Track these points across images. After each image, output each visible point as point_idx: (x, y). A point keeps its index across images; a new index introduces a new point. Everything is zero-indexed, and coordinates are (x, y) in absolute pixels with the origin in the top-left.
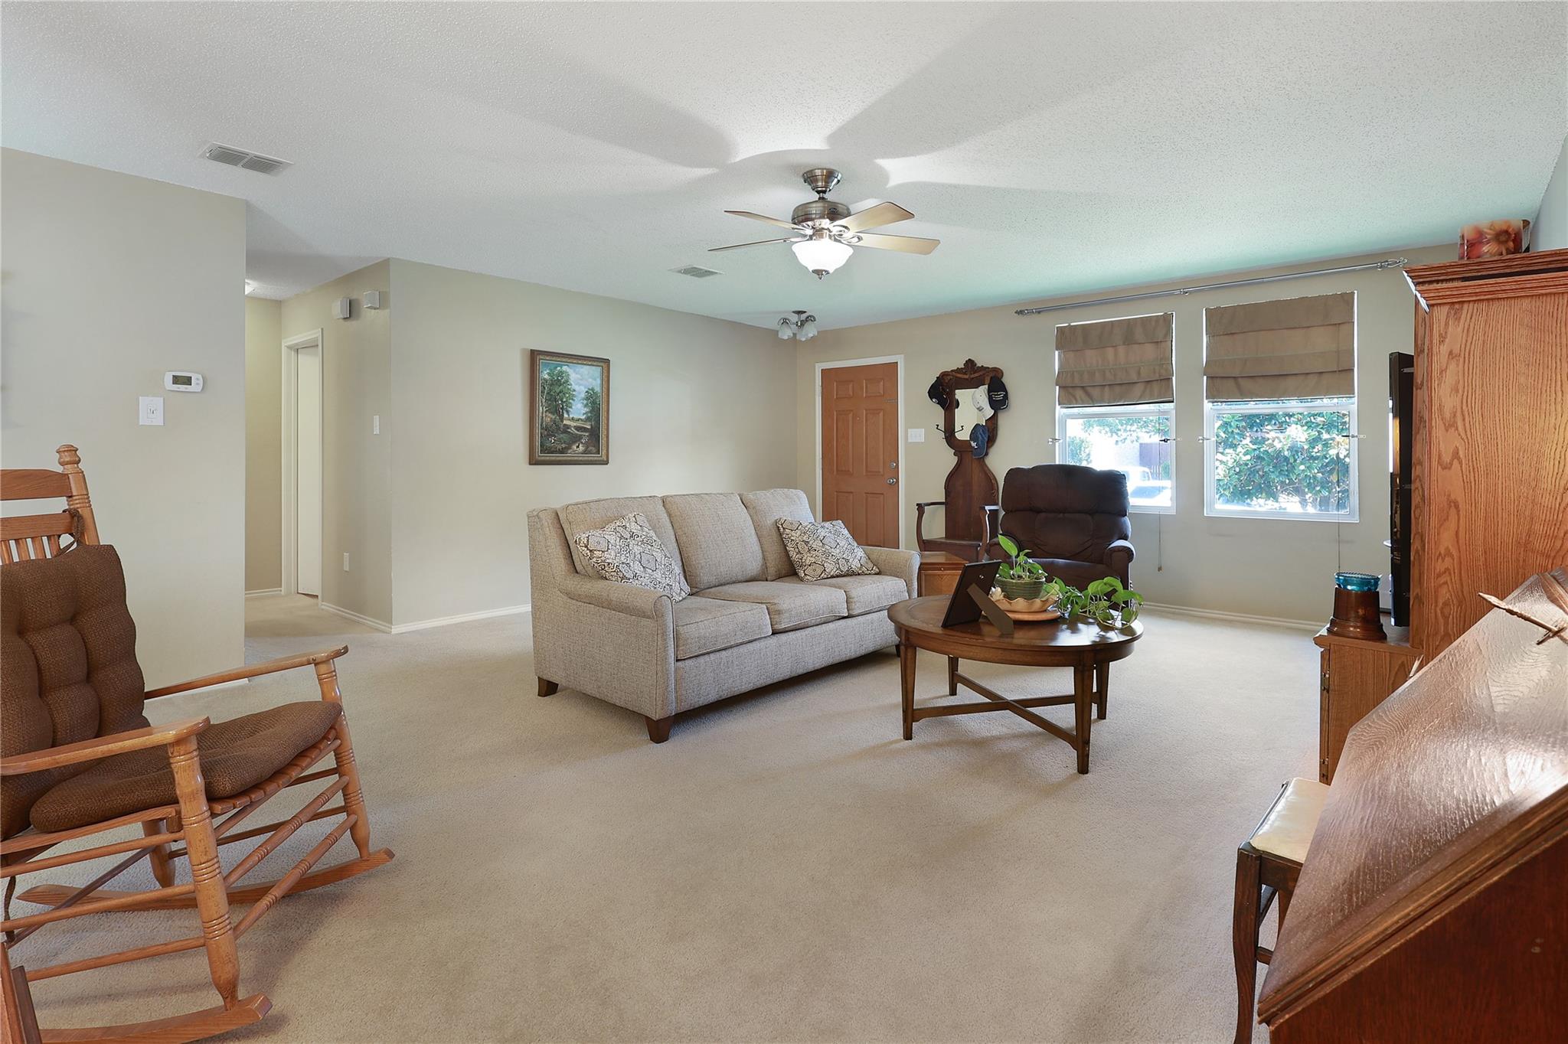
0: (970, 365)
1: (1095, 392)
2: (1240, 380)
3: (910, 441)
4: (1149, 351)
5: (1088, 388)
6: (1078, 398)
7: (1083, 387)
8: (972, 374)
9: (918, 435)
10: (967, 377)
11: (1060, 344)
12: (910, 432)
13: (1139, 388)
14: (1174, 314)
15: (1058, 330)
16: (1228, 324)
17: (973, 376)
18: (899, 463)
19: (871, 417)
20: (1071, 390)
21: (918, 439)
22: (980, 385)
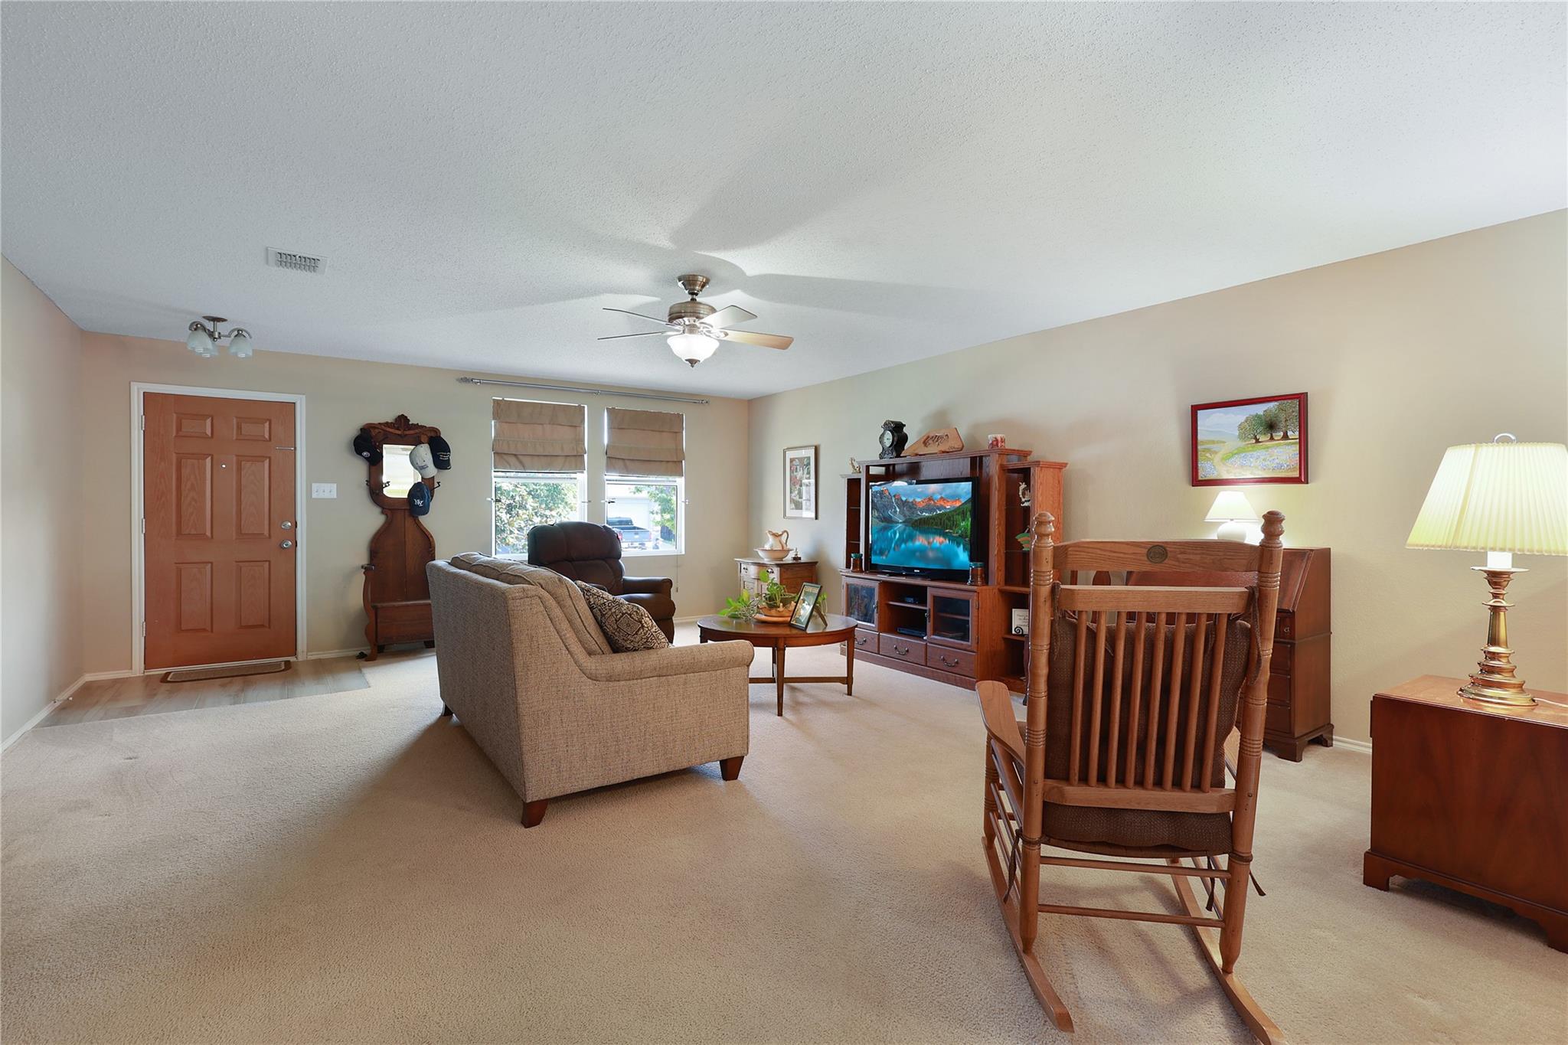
0: (403, 420)
1: (525, 460)
2: (626, 461)
3: (314, 496)
4: (565, 433)
5: (520, 457)
6: (512, 464)
7: (515, 455)
8: (403, 431)
9: (327, 491)
10: (399, 432)
11: (497, 415)
12: (315, 486)
13: (561, 460)
14: (586, 406)
15: (494, 403)
16: (621, 421)
17: (407, 432)
18: (296, 523)
19: (246, 465)
20: (505, 457)
21: (327, 495)
22: (417, 442)
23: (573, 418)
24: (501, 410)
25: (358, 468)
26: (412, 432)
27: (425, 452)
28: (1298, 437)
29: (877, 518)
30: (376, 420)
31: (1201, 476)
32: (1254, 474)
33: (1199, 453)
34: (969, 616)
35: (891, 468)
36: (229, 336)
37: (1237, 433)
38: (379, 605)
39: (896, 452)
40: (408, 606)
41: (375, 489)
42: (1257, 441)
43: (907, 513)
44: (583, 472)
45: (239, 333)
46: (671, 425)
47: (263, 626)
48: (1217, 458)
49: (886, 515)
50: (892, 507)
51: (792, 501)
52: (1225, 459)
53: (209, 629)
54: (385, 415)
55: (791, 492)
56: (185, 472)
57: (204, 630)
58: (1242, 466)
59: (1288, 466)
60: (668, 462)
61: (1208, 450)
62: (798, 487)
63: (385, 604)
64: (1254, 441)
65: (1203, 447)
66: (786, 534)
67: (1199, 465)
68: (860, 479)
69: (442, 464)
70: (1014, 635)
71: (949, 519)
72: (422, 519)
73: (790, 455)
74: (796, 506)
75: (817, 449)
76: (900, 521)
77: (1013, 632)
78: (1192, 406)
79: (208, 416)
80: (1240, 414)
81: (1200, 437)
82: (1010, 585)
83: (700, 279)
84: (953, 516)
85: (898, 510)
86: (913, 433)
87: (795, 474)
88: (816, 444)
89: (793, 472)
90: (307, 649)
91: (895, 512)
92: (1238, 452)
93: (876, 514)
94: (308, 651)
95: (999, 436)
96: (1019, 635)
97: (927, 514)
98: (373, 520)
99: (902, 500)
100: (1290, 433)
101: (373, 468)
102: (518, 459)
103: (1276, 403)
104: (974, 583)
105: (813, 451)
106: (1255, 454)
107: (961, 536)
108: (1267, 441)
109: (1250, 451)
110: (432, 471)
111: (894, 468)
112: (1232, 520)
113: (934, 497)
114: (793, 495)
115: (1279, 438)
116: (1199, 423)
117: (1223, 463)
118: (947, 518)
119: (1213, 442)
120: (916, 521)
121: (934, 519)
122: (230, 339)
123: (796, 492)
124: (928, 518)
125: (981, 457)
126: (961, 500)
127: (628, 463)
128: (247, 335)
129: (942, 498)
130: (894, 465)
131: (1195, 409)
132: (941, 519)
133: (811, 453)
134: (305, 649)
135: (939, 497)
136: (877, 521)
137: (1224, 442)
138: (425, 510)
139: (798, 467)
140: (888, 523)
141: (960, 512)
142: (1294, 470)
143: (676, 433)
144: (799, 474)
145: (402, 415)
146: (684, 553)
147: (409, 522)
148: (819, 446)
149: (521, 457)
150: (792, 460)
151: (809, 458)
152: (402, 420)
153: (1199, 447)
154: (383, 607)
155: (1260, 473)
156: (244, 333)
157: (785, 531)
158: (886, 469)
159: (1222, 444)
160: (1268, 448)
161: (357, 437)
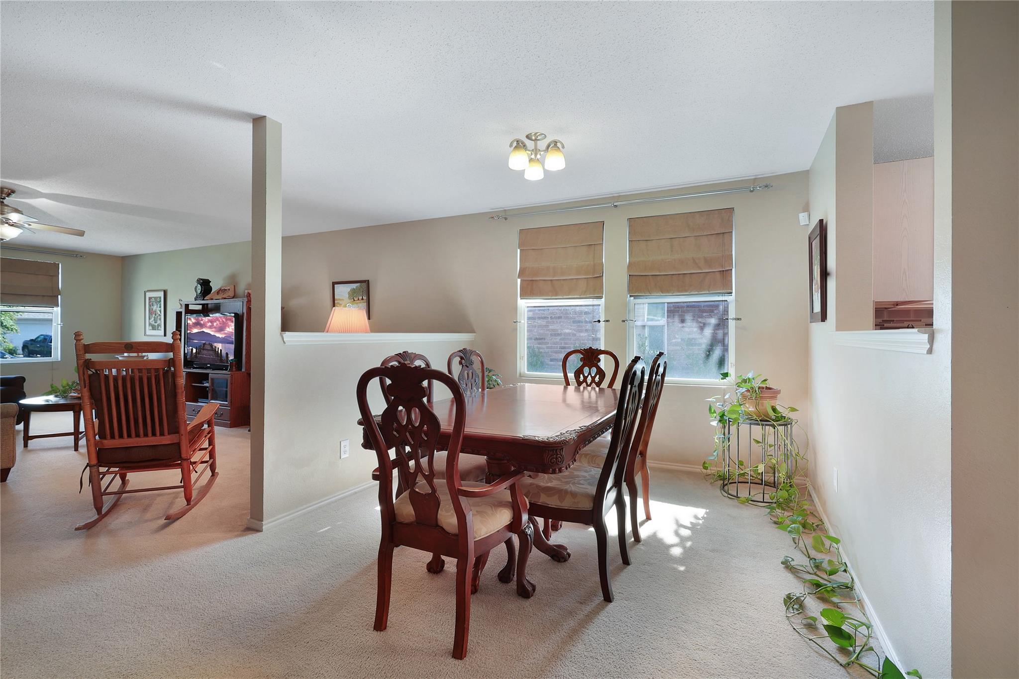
28: (367, 299)
35: (206, 306)
37: (348, 296)
39: (203, 296)
42: (354, 300)
51: (150, 324)
55: (149, 319)
61: (338, 303)
62: (154, 315)
68: (181, 312)
73: (149, 295)
74: (153, 327)
75: (165, 292)
78: (333, 282)
80: (349, 288)
81: (336, 297)
86: (215, 286)
87: (152, 307)
88: (164, 289)
95: (250, 292)
100: (364, 297)
103: (359, 284)
104: (231, 370)
105: (163, 293)
114: (151, 320)
115: (361, 299)
116: (335, 290)
123: (153, 319)
130: (208, 304)
131: (334, 284)
133: (161, 294)
144: (155, 308)
146: (59, 360)
148: (167, 290)
151: (160, 298)
153: (335, 302)
158: (202, 307)
159: (342, 300)
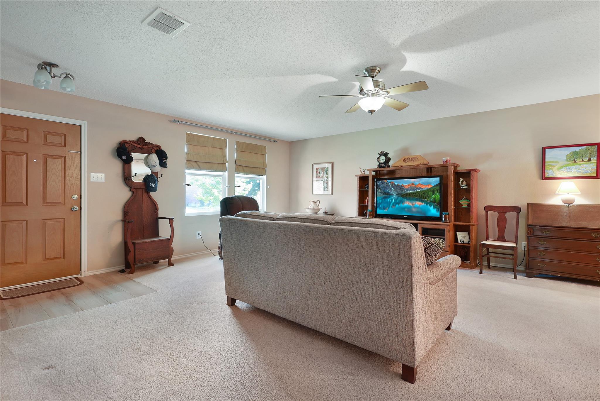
1: (200, 164)
3: (92, 180)
4: (218, 152)
6: (194, 166)
8: (142, 146)
9: (99, 177)
10: (140, 147)
11: (188, 141)
12: (92, 175)
13: (216, 165)
14: (227, 140)
15: (186, 134)
16: (242, 148)
17: (144, 147)
18: (81, 196)
19: (49, 161)
20: (191, 162)
21: (99, 180)
22: (149, 153)
23: (221, 145)
24: (190, 139)
25: (117, 166)
26: (147, 147)
27: (154, 158)
28: (596, 160)
29: (381, 193)
30: (128, 139)
31: (547, 175)
32: (573, 175)
33: (546, 166)
34: (444, 236)
35: (378, 172)
36: (60, 77)
37: (565, 158)
38: (136, 242)
39: (387, 165)
40: (151, 242)
41: (127, 178)
42: (575, 162)
43: (399, 191)
44: (225, 172)
45: (67, 76)
46: (260, 151)
47: (60, 258)
48: (555, 169)
49: (386, 191)
50: (389, 187)
52: (559, 169)
53: (24, 261)
54: (131, 136)
56: (8, 164)
57: (22, 263)
58: (568, 172)
59: (590, 172)
60: (260, 168)
61: (551, 165)
63: (139, 241)
64: (574, 162)
65: (548, 164)
66: (318, 201)
67: (546, 171)
68: (368, 177)
69: (163, 164)
70: (460, 243)
71: (424, 194)
72: (152, 194)
73: (316, 166)
75: (333, 164)
76: (395, 194)
77: (459, 242)
78: (543, 147)
79: (24, 129)
80: (567, 151)
81: (546, 160)
82: (457, 222)
83: (378, 69)
84: (427, 192)
85: (393, 189)
87: (319, 175)
89: (318, 174)
90: (87, 270)
91: (392, 190)
92: (566, 166)
93: (380, 191)
94: (88, 271)
95: (449, 158)
96: (462, 243)
97: (411, 191)
98: (125, 194)
99: (395, 185)
100: (592, 159)
101: (126, 166)
102: (197, 163)
103: (585, 147)
104: (445, 221)
105: (331, 165)
106: (574, 167)
107: (432, 202)
108: (581, 162)
109: (572, 166)
110: (158, 168)
111: (380, 172)
112: (568, 193)
113: (415, 183)
115: (587, 161)
116: (546, 154)
117: (558, 171)
118: (423, 193)
119: (553, 162)
120: (404, 194)
121: (415, 194)
122: (61, 79)
124: (411, 193)
125: (431, 168)
126: (432, 185)
127: (244, 167)
128: (71, 77)
129: (420, 184)
130: (380, 171)
131: (544, 149)
132: (419, 194)
133: (329, 166)
134: (86, 270)
135: (418, 183)
136: (381, 194)
137: (559, 162)
138: (154, 190)
139: (321, 172)
140: (387, 195)
141: (432, 190)
142: (594, 173)
143: (263, 155)
144: (321, 175)
145: (142, 137)
147: (145, 196)
148: (333, 162)
149: (198, 163)
150: (317, 169)
151: (328, 168)
152: (141, 140)
153: (546, 164)
154: (138, 243)
155: (577, 174)
156: (70, 76)
157: (318, 200)
159: (558, 163)
160: (581, 164)
161: (118, 148)
